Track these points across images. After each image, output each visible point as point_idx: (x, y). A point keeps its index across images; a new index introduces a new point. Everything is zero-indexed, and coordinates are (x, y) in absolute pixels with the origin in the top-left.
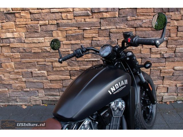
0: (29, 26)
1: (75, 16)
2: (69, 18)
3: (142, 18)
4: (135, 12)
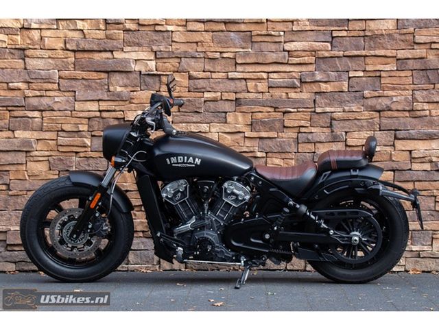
0: (183, 100)
1: (271, 87)
2: (260, 89)
3: (391, 93)
4: (378, 84)
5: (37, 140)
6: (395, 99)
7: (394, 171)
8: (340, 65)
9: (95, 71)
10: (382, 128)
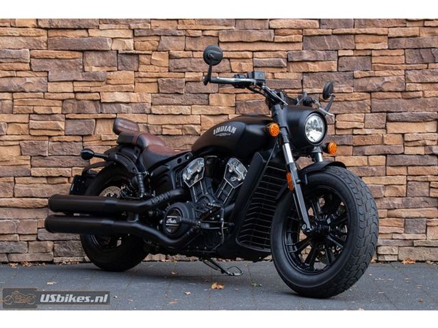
0: (163, 81)
1: (256, 67)
2: (244, 69)
3: (382, 73)
4: (368, 63)
5: (8, 123)
6: (386, 79)
7: (386, 155)
8: (329, 43)
9: (69, 50)
10: (373, 110)
